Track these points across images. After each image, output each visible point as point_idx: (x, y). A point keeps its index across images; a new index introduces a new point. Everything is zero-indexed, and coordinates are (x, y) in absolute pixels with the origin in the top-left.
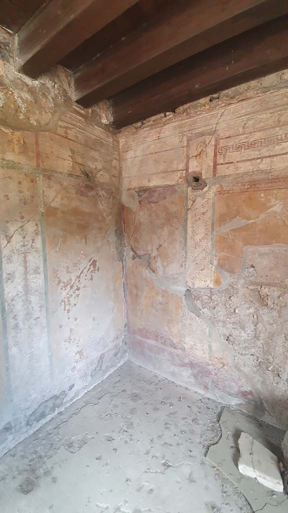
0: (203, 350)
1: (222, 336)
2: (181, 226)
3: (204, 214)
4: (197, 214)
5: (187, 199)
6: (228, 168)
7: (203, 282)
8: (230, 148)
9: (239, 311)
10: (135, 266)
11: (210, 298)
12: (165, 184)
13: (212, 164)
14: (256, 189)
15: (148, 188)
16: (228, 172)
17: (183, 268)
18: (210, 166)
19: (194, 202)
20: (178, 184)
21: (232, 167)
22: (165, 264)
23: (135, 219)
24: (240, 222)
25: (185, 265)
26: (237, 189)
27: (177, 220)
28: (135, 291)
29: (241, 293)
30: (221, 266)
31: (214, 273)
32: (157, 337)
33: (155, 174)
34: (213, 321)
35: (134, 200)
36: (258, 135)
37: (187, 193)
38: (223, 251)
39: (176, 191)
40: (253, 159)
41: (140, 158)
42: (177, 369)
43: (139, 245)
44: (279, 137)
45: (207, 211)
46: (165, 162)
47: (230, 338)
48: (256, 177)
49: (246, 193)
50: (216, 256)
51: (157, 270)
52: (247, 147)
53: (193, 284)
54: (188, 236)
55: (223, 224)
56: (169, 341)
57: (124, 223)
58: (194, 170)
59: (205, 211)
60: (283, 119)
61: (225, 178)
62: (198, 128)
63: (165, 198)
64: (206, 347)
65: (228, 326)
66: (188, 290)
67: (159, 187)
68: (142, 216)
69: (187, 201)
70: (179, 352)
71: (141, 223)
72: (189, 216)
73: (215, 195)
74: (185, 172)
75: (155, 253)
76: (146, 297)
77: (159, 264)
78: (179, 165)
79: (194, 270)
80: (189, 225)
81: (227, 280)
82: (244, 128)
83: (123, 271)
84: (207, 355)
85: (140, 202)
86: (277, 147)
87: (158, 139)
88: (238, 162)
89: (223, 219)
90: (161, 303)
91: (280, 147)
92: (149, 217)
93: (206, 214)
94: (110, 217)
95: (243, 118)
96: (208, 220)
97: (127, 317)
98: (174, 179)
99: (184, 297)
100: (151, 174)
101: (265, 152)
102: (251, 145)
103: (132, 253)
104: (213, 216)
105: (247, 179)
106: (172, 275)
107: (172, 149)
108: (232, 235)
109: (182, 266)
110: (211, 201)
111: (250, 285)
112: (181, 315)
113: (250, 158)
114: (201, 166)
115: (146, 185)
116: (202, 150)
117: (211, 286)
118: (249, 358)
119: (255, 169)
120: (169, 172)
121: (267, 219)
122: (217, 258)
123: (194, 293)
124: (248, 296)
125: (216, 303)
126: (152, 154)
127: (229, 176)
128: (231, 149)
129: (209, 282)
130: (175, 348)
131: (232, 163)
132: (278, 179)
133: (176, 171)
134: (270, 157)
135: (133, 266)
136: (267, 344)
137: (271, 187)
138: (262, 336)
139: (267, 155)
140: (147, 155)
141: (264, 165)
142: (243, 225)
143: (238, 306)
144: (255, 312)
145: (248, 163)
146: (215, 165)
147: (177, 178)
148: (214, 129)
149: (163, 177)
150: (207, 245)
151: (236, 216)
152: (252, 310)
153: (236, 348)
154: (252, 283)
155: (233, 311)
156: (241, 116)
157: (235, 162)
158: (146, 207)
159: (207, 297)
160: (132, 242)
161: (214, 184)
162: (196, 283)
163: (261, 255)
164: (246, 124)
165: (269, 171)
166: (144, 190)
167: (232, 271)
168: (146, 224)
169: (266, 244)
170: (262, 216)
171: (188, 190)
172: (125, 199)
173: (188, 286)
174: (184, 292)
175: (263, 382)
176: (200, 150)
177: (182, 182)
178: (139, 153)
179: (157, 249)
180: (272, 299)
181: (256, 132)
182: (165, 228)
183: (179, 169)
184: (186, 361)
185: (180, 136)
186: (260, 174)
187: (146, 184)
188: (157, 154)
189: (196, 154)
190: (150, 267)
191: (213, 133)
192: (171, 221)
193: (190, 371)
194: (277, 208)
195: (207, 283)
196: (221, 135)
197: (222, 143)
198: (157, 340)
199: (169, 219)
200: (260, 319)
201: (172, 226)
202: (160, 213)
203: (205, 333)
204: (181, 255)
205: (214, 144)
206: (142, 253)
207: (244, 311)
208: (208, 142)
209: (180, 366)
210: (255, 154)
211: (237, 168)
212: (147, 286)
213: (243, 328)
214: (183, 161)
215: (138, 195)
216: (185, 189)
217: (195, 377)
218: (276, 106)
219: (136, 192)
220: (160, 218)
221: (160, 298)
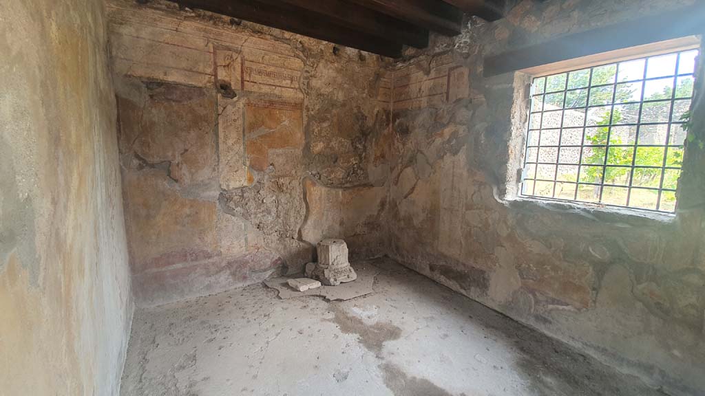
0: (240, 245)
1: (254, 226)
2: (211, 130)
3: (235, 120)
4: (229, 120)
5: (217, 104)
6: (253, 86)
7: (238, 182)
8: (253, 70)
9: (266, 200)
10: (142, 179)
11: (243, 196)
12: (190, 83)
13: (240, 79)
14: (273, 107)
15: (163, 82)
16: (253, 89)
17: (216, 172)
18: (238, 80)
19: (224, 108)
20: (206, 88)
21: (256, 86)
22: (193, 170)
23: (142, 116)
24: (264, 130)
25: (218, 169)
26: (261, 104)
27: (206, 124)
28: (143, 212)
29: (266, 186)
30: (252, 167)
31: (247, 173)
32: (186, 256)
33: (174, 68)
34: (246, 216)
35: (141, 93)
36: (272, 69)
37: (217, 99)
38: (253, 153)
39: (204, 94)
40: (270, 85)
41: (148, 42)
42: (213, 279)
43: (149, 150)
44: (285, 75)
45: (238, 118)
46: (188, 60)
47: (261, 225)
48: (273, 99)
49: (268, 109)
50: (248, 158)
51: (181, 179)
52: (265, 74)
53: (228, 186)
54: (220, 140)
55: (252, 130)
56: (201, 254)
58: (223, 79)
59: (236, 118)
61: (251, 93)
62: (224, 41)
63: (190, 99)
64: (243, 240)
65: (259, 215)
66: (221, 193)
67: (181, 84)
68: (156, 114)
69: (218, 107)
70: (216, 259)
71: (153, 124)
72: (220, 121)
73: (244, 106)
74: (213, 77)
75: (178, 159)
76: (165, 214)
77: (184, 172)
78: (206, 69)
79: (227, 172)
80: (221, 129)
81: (256, 176)
82: (262, 59)
84: (244, 248)
85: (151, 97)
86: (284, 81)
87: (177, 30)
88: (260, 83)
89: (252, 127)
90: (189, 216)
92: (168, 116)
93: (237, 121)
95: (261, 51)
96: (239, 126)
98: (202, 81)
99: (217, 202)
100: (169, 68)
101: (277, 82)
102: (268, 74)
103: (136, 162)
104: (244, 123)
105: (267, 99)
106: (202, 181)
107: (196, 49)
108: (259, 140)
109: (214, 170)
110: (241, 111)
111: (272, 179)
112: (216, 221)
113: (268, 83)
114: (230, 78)
115: (161, 78)
116: (230, 63)
117: (245, 184)
118: (274, 235)
119: (272, 93)
120: (193, 71)
121: (281, 129)
122: (249, 160)
124: (271, 187)
125: (247, 199)
126: (168, 43)
127: (254, 92)
128: (254, 72)
129: (243, 181)
130: (210, 257)
131: (256, 83)
132: (285, 103)
133: (203, 73)
134: (280, 86)
135: (138, 179)
136: (285, 218)
137: (282, 107)
138: (282, 214)
139: (278, 85)
140: (161, 42)
141: (277, 91)
142: (267, 133)
143: (265, 197)
144: (276, 198)
145: (267, 87)
146: (243, 81)
147: (205, 81)
148: (240, 49)
149: (186, 75)
150: (240, 149)
151: (262, 125)
152: (274, 198)
153: (265, 232)
154: (274, 177)
155: (260, 202)
157: (258, 82)
158: (163, 104)
159: (237, 197)
160: (136, 147)
161: (243, 96)
162: (230, 184)
163: (278, 155)
164: (264, 57)
165: (280, 96)
166: (158, 83)
167: (260, 170)
168: (162, 125)
169: (281, 147)
170: (279, 127)
171: (217, 96)
173: (222, 189)
174: (218, 196)
175: (285, 248)
176: (227, 62)
177: (210, 86)
178: (144, 34)
179: (182, 154)
180: (285, 186)
181: (271, 65)
182: (192, 132)
183: (206, 72)
184: (223, 264)
185: (205, 40)
186: (275, 97)
187: (159, 75)
188: (176, 47)
189: (224, 64)
190: (171, 176)
191: (240, 52)
192: (200, 124)
193: (228, 271)
194: (286, 123)
195: (242, 183)
196: (246, 57)
197: (247, 64)
198: (186, 260)
199: (197, 121)
200: (280, 202)
201: (200, 129)
202: (184, 114)
203: (241, 228)
204: (213, 158)
205: (240, 61)
206: (156, 160)
207: (269, 200)
208: (235, 58)
209: (217, 273)
210: (271, 82)
211: (260, 88)
212: (166, 200)
213: (269, 213)
214: (210, 66)
215: (147, 87)
216: (214, 94)
217: (233, 274)
218: (282, 54)
219: (142, 82)
220: (184, 119)
221: (187, 210)
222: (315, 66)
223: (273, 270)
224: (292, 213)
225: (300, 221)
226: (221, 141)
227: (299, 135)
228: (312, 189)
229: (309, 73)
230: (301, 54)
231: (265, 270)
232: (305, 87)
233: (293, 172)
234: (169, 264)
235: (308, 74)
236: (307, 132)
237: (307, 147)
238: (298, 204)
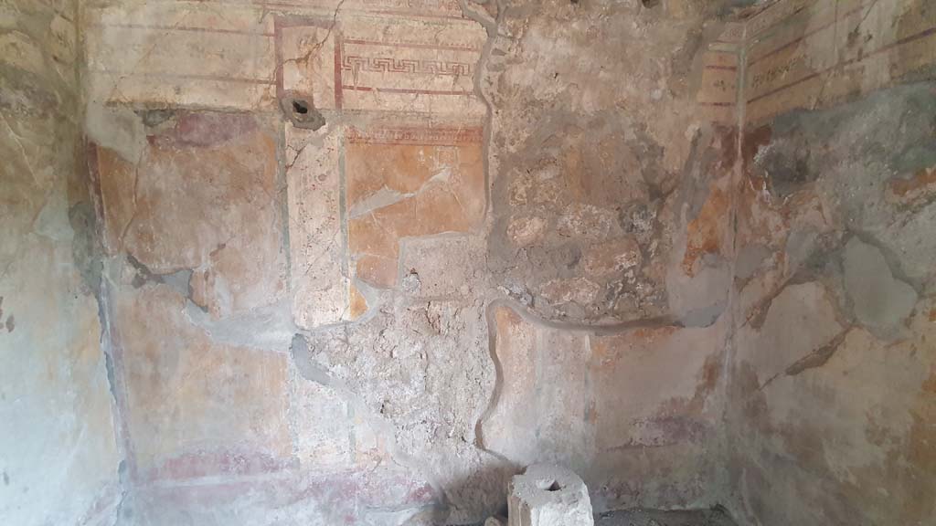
0: (339, 448)
1: (372, 408)
2: (273, 202)
3: (322, 177)
4: (309, 178)
5: (283, 145)
6: (363, 97)
7: (331, 311)
8: (364, 62)
9: (398, 353)
10: (144, 305)
11: (346, 341)
12: (227, 105)
13: (332, 84)
14: (411, 142)
15: (174, 108)
16: (363, 105)
17: (283, 292)
18: (329, 88)
19: (299, 152)
20: (260, 111)
21: (369, 97)
22: (237, 287)
23: (137, 180)
24: (387, 196)
25: (288, 283)
26: (382, 137)
27: (261, 189)
28: (147, 369)
29: (399, 320)
30: (362, 277)
31: (351, 292)
32: (226, 461)
33: (193, 77)
34: (353, 385)
35: (133, 135)
36: (407, 54)
37: (283, 134)
38: (365, 249)
39: (255, 124)
40: (404, 91)
41: (148, 31)
42: (282, 514)
43: (153, 248)
44: (439, 65)
45: (329, 172)
46: (222, 56)
47: (388, 406)
48: (410, 122)
49: (397, 146)
50: (352, 259)
51: (214, 305)
52: (391, 69)
53: (309, 320)
54: (291, 221)
55: (361, 197)
56: (257, 460)
57: (98, 192)
58: (295, 88)
59: (325, 173)
60: (442, 38)
61: (359, 114)
62: (298, 6)
63: (226, 137)
64: (345, 439)
65: (382, 385)
66: (297, 334)
67: (208, 109)
68: (162, 175)
69: (284, 150)
70: (286, 473)
71: (157, 194)
72: (291, 182)
73: (343, 144)
74: (273, 87)
75: (206, 264)
76: (185, 375)
77: (219, 290)
78: (259, 71)
79: (308, 291)
80: (292, 199)
81: (374, 300)
82: (384, 33)
83: (103, 321)
84: (347, 456)
85: (151, 140)
86: (436, 79)
88: (379, 90)
89: (361, 190)
90: (231, 380)
91: (441, 81)
92: (184, 178)
93: (328, 179)
94: (49, 170)
95: (382, 15)
96: (331, 190)
97: (127, 444)
98: (250, 99)
99: (288, 353)
100: (185, 77)
101: (420, 83)
102: (399, 67)
103: (130, 271)
104: (342, 181)
105: (397, 123)
106: (257, 310)
107: (238, 32)
108: (377, 219)
109: (280, 286)
110: (336, 155)
111: (413, 305)
112: (285, 394)
113: (398, 88)
114: (311, 84)
115: (170, 101)
116: (310, 53)
117: (347, 317)
118: (420, 430)
119: (407, 109)
120: (232, 79)
121: (431, 191)
122: (356, 263)
123: (312, 339)
124: (410, 324)
125: (357, 349)
126: (183, 28)
127: (367, 112)
128: (366, 65)
129: (341, 310)
130: (275, 469)
131: (369, 89)
132: (441, 130)
133: (252, 81)
134: (427, 92)
135: (137, 304)
136: (445, 394)
137: (433, 141)
138: (436, 384)
139: (423, 88)
140: (171, 28)
141: (421, 104)
142: (396, 200)
143: (397, 344)
144: (423, 348)
145: (397, 96)
146: (339, 88)
147: (256, 98)
148: (332, 19)
149: (218, 89)
150: (334, 240)
151: (383, 185)
152: (418, 347)
153: (397, 421)
154: (416, 301)
155: (387, 355)
156: (378, 12)
157: (374, 89)
158: (173, 152)
159: (337, 342)
160: (130, 241)
161: (341, 123)
162: (314, 317)
163: (425, 252)
164: (387, 28)
165: (427, 115)
166: (162, 111)
167: (382, 285)
168: (173, 195)
169: (432, 232)
170: (424, 187)
171: (284, 128)
172: (98, 128)
173: (297, 327)
174: (290, 341)
175: (444, 461)
176: (305, 51)
177: (267, 106)
178: (142, 17)
179: (213, 254)
180: (445, 321)
181: (405, 46)
182: (233, 207)
183: (258, 78)
184: (303, 486)
185: (258, 10)
186: (415, 118)
187: (167, 95)
188: (199, 33)
189: (296, 57)
190: (194, 299)
191: (331, 25)
192: (248, 190)
193: (313, 503)
194: (443, 175)
195: (339, 314)
196: (346, 34)
197: (349, 49)
198: (226, 470)
199: (242, 185)
200: (431, 357)
201: (249, 202)
202: (216, 172)
203: (340, 412)
204: (277, 262)
205: (333, 46)
206: (165, 267)
207: (407, 351)
208: (320, 40)
209: (290, 503)
210: (406, 83)
211: (379, 101)
212: (187, 347)
213: (407, 381)
214: (267, 65)
215: (145, 122)
216: (277, 123)
217: (325, 509)
218: (431, 15)
219: (135, 112)
220: (216, 183)
221: (227, 369)
222: (519, 37)
223: (415, 510)
224: (460, 383)
225: (480, 405)
226: (292, 223)
227: (476, 202)
228: (510, 330)
229: (503, 54)
230: (482, 12)
231: (394, 509)
232: (494, 90)
233: (464, 289)
234: (196, 474)
235: (502, 59)
236: (497, 195)
237: (499, 231)
238: (474, 362)
